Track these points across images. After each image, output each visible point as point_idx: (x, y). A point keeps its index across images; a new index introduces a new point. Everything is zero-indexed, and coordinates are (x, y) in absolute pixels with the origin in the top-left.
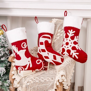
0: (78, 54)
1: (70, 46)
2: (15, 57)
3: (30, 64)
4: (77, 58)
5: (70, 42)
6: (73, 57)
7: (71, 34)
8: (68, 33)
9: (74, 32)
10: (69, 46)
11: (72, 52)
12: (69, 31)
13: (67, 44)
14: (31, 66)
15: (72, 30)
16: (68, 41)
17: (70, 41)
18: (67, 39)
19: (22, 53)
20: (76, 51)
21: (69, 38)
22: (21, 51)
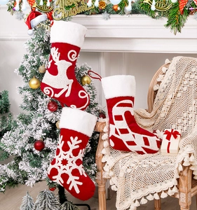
0: (81, 184)
1: (70, 167)
2: (49, 67)
3: (67, 91)
4: (78, 191)
5: (69, 161)
6: (70, 188)
7: (74, 144)
8: (69, 143)
9: (80, 141)
10: (67, 167)
11: (72, 178)
12: (72, 138)
13: (65, 162)
14: (67, 95)
15: (76, 138)
16: (67, 157)
17: (70, 157)
18: (65, 153)
19: (63, 66)
20: (78, 178)
21: (70, 153)
22: (64, 61)
